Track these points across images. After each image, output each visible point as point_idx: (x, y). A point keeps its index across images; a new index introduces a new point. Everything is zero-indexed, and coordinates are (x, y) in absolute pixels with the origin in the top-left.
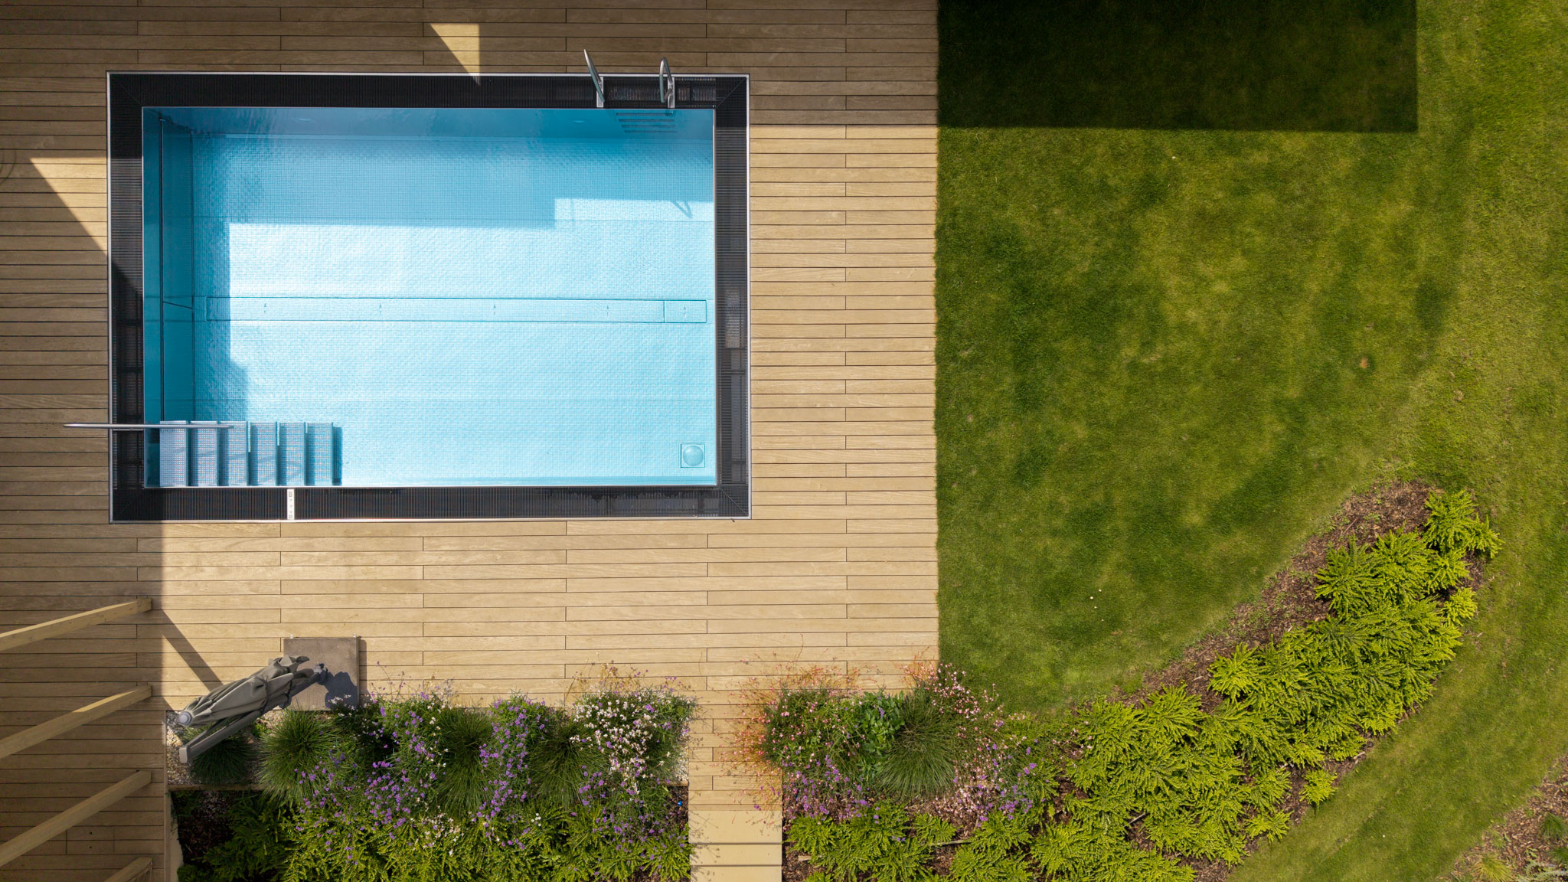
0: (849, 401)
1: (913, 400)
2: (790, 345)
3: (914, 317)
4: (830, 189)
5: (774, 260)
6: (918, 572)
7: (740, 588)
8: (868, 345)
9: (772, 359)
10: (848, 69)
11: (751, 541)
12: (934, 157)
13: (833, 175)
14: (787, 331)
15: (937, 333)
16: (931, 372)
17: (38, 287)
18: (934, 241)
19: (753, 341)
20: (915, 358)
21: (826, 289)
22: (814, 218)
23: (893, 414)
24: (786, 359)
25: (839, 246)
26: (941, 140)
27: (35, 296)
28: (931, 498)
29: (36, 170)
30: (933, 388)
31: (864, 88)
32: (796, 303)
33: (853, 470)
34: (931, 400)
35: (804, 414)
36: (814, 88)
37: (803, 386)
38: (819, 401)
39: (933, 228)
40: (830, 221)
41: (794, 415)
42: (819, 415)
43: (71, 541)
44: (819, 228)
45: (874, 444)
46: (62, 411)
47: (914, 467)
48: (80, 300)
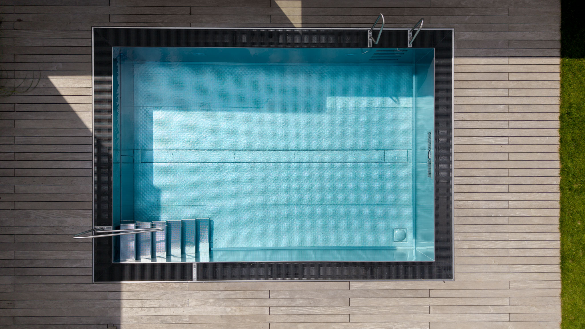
0: (509, 212)
1: (547, 212)
2: (477, 180)
3: (548, 165)
4: (500, 92)
5: (467, 132)
6: (550, 311)
7: (448, 320)
8: (522, 180)
9: (466, 188)
10: (510, 25)
11: (454, 293)
12: (559, 75)
13: (501, 84)
14: (475, 172)
15: (561, 174)
16: (557, 196)
17: (53, 149)
18: (559, 122)
19: (456, 178)
20: (548, 188)
21: (497, 149)
22: (491, 109)
23: (536, 221)
24: (474, 188)
25: (505, 125)
26: (563, 65)
27: (50, 154)
28: (557, 268)
29: (51, 83)
30: (558, 205)
31: (519, 36)
32: (480, 157)
33: (513, 253)
34: (557, 212)
35: (485, 220)
36: (491, 36)
37: (483, 204)
38: (494, 213)
39: (558, 115)
40: (499, 111)
41: (479, 221)
42: (493, 221)
43: (71, 293)
44: (493, 114)
45: (525, 238)
46: (66, 219)
47: (548, 251)
48: (76, 156)
